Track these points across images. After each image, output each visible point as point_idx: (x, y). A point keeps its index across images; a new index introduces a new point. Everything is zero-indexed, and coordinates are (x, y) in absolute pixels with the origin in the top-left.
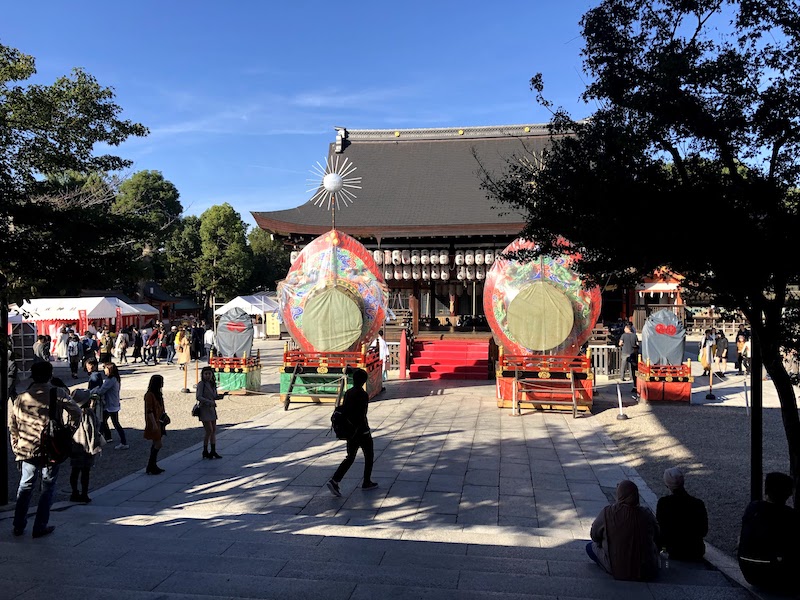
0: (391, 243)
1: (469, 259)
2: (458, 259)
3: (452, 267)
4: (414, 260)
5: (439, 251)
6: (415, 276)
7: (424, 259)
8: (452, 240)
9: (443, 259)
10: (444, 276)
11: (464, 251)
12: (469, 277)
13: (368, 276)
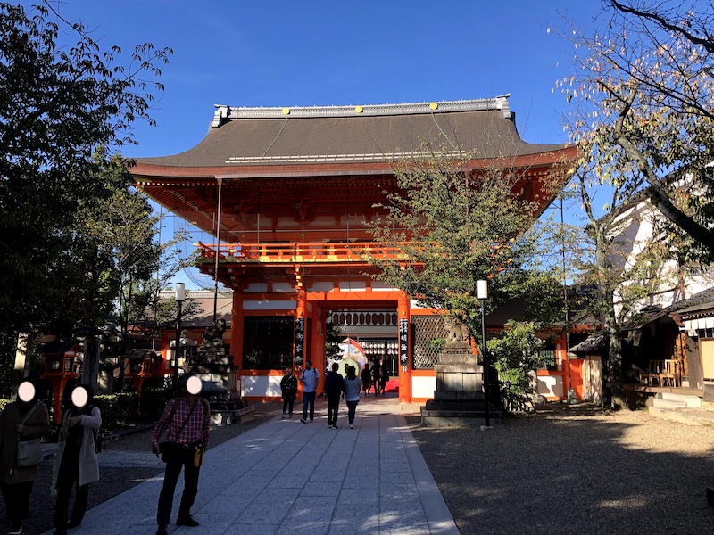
0: (362, 340)
1: (393, 346)
2: (388, 346)
3: (386, 349)
4: (371, 346)
5: (381, 343)
6: (371, 353)
7: (375, 346)
8: (386, 339)
9: (383, 346)
10: (383, 352)
11: (391, 343)
12: (393, 353)
13: (360, 354)
